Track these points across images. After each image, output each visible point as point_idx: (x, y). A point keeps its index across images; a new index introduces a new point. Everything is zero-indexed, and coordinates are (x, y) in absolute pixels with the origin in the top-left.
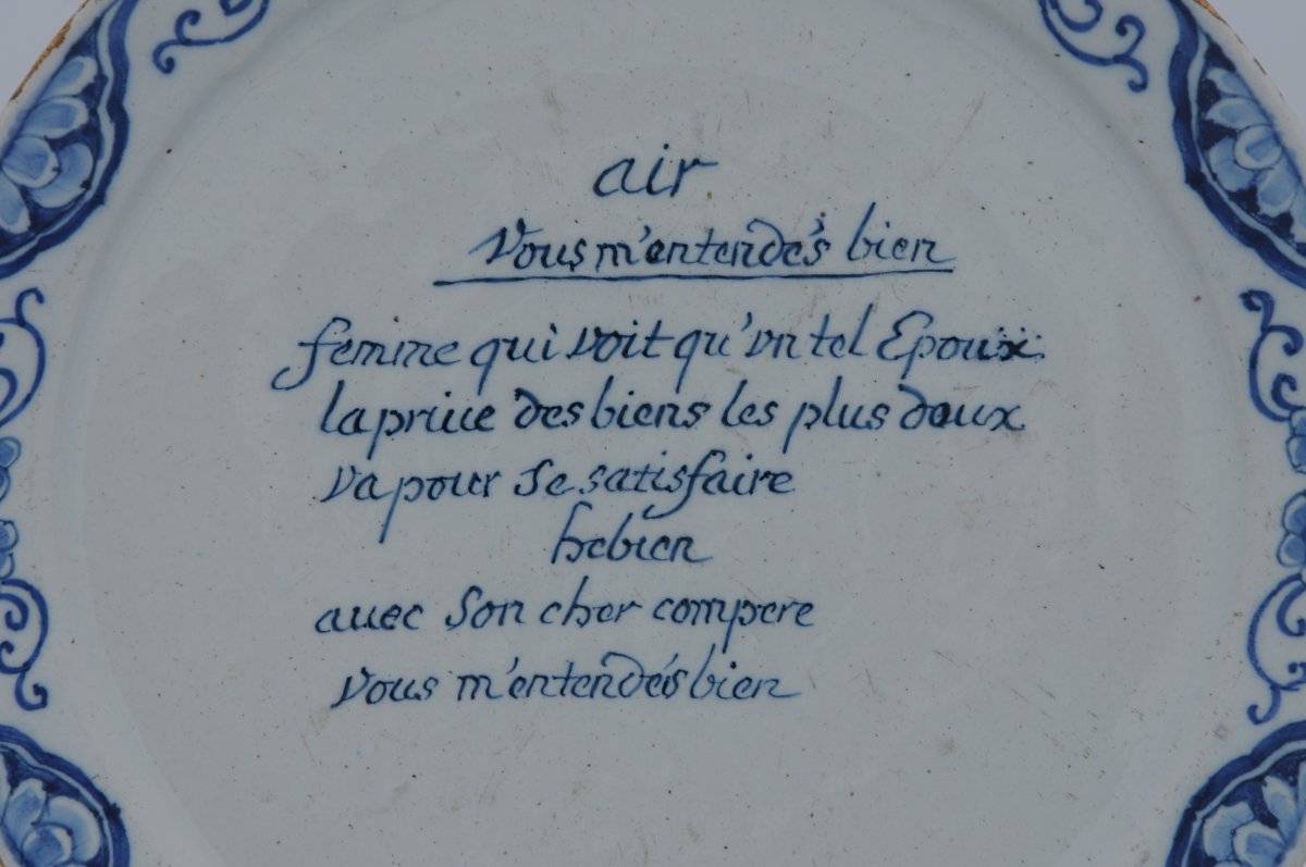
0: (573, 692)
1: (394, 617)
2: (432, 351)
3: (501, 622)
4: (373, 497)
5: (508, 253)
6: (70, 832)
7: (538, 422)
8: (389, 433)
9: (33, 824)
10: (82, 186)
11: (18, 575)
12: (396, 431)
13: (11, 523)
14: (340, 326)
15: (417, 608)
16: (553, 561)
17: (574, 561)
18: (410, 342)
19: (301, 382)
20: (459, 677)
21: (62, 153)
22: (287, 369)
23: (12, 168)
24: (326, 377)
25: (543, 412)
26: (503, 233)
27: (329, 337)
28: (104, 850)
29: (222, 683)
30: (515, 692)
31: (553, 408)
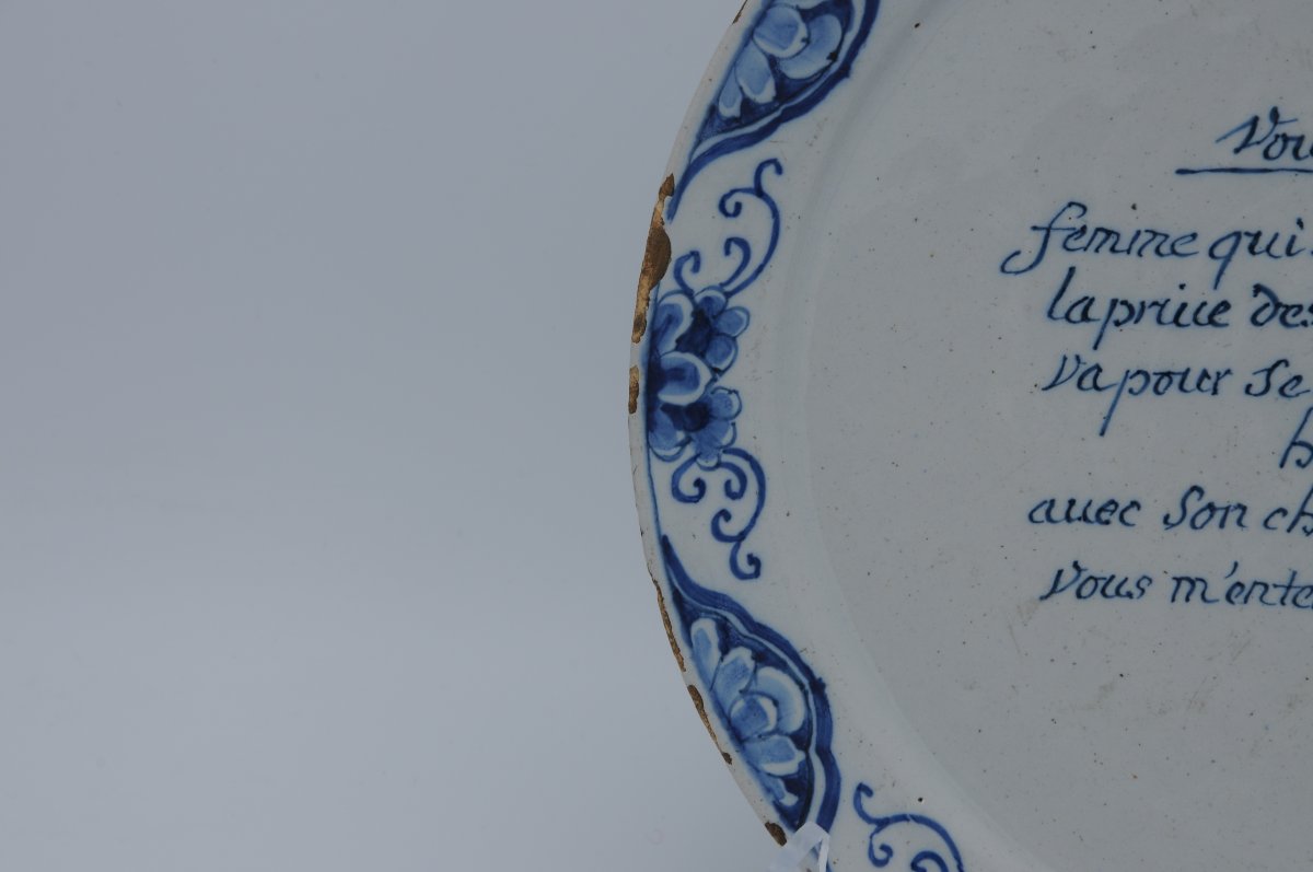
0: (1294, 602)
1: (1110, 512)
2: (1169, 242)
3: (1222, 525)
4: (1096, 387)
5: (1258, 143)
6: (776, 703)
7: (1276, 320)
8: (1117, 323)
9: (741, 692)
10: (828, 58)
11: (739, 444)
12: (1125, 321)
13: (736, 392)
14: (1076, 211)
15: (1135, 504)
16: (1282, 465)
17: (1304, 466)
18: (1147, 231)
19: (1031, 267)
20: (1174, 578)
21: (812, 24)
22: (1017, 253)
23: (763, 37)
24: (1057, 261)
25: (1281, 310)
26: (1254, 122)
27: (1063, 222)
28: (808, 723)
29: (932, 567)
30: (1233, 598)
31: (1293, 306)
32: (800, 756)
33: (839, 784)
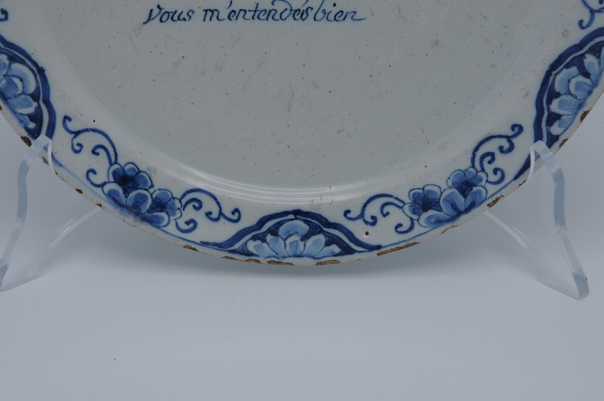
0: (258, 17)
6: (21, 80)
9: (4, 75)
20: (204, 10)
28: (37, 89)
29: (91, 11)
30: (231, 18)
32: (35, 104)
33: (55, 116)
